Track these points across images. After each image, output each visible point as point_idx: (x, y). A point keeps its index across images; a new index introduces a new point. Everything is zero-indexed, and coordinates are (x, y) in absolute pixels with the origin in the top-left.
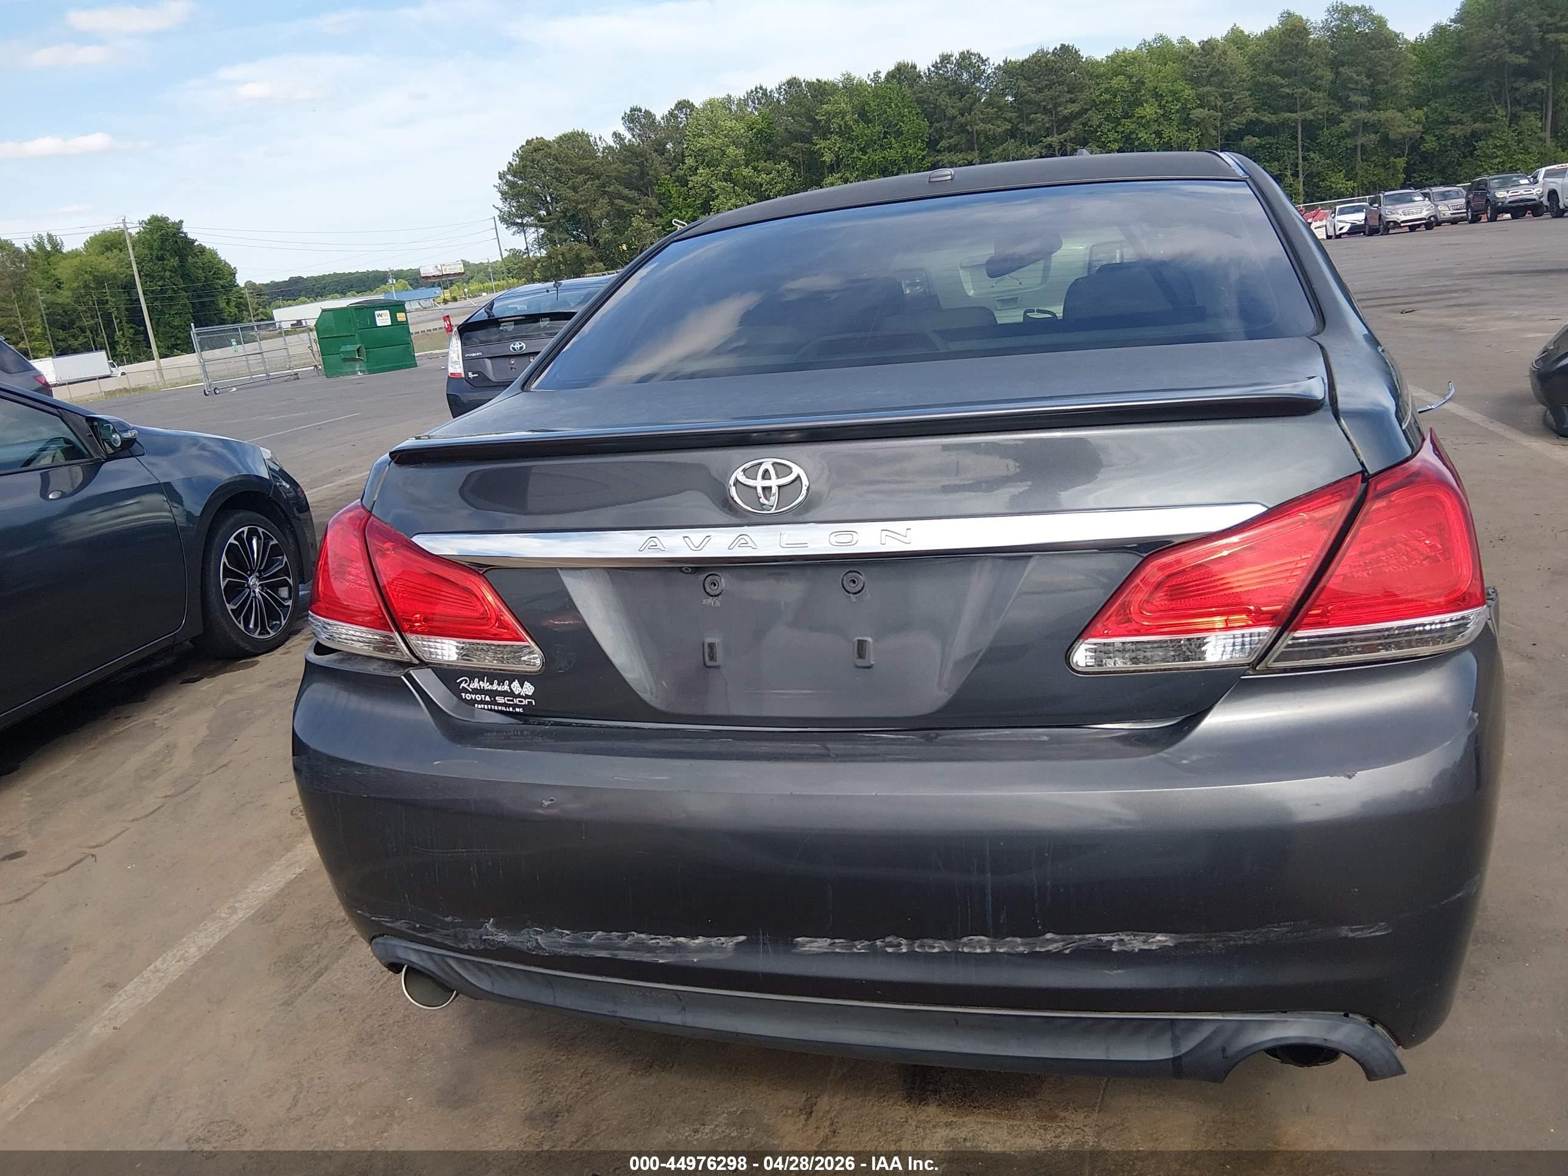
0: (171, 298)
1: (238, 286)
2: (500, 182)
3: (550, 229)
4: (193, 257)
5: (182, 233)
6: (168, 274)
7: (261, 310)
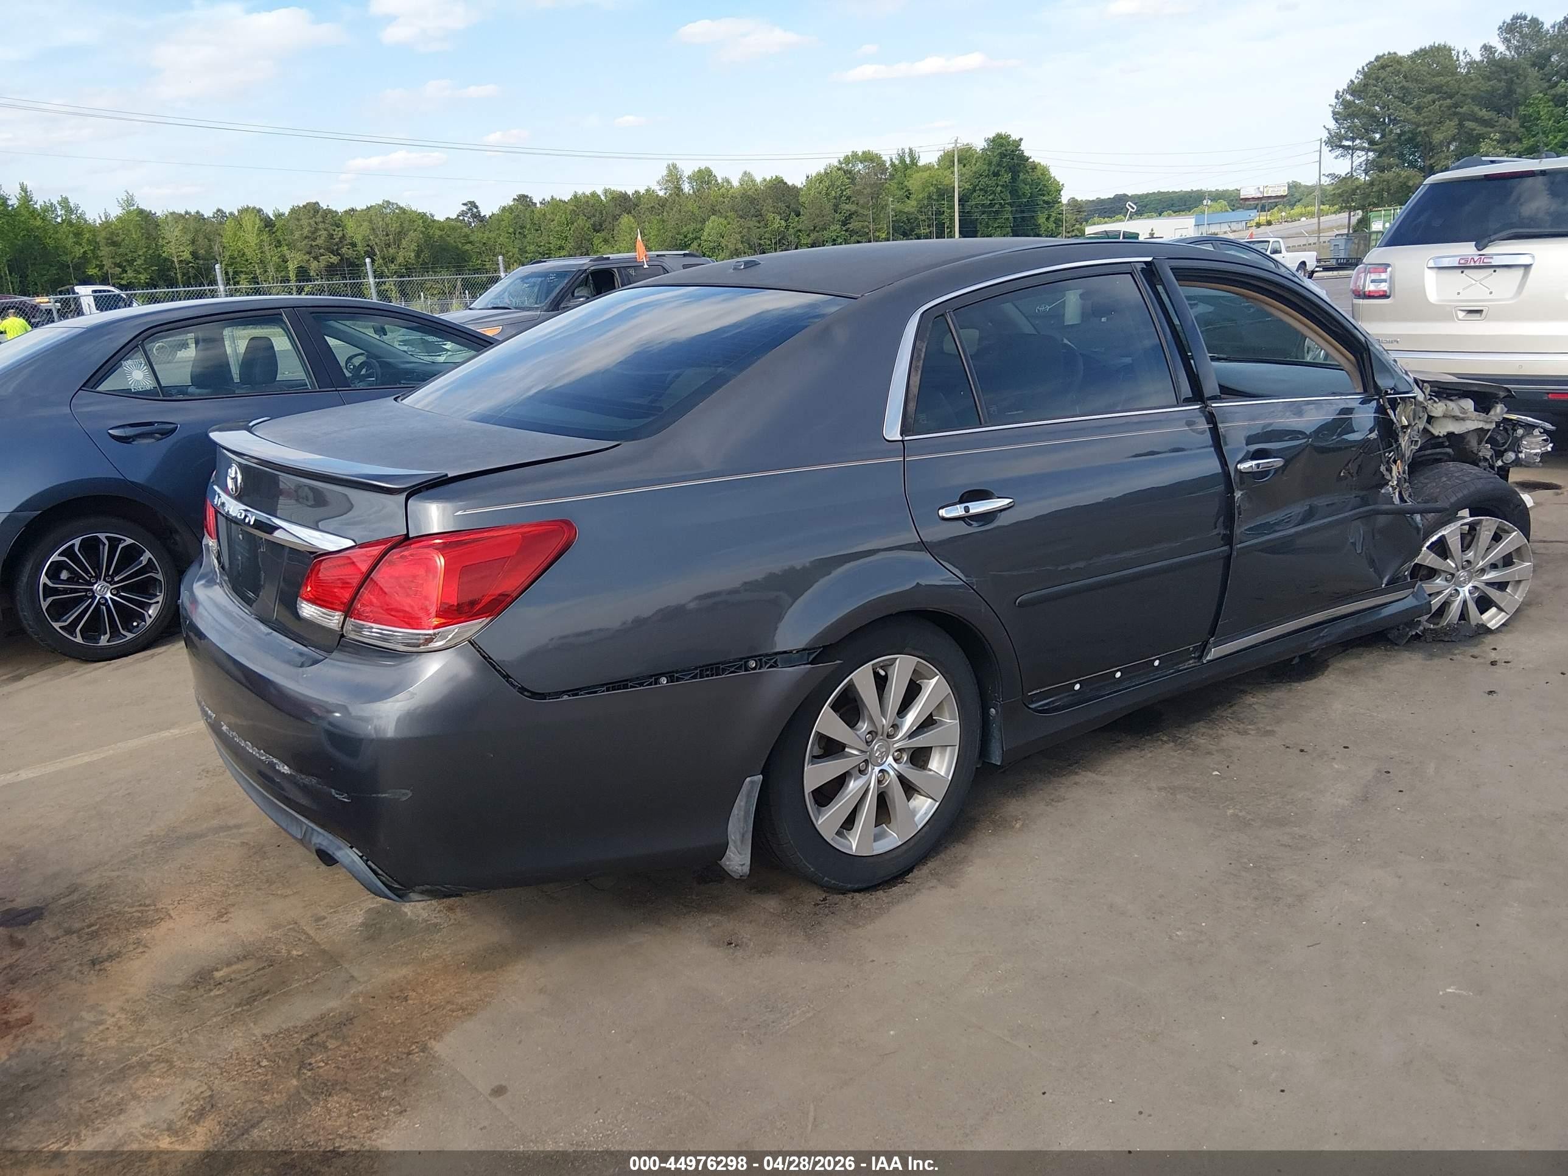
0: (997, 212)
1: (1060, 202)
2: (1336, 101)
3: (1381, 154)
4: (1025, 174)
5: (1020, 150)
6: (999, 188)
7: (1078, 226)
